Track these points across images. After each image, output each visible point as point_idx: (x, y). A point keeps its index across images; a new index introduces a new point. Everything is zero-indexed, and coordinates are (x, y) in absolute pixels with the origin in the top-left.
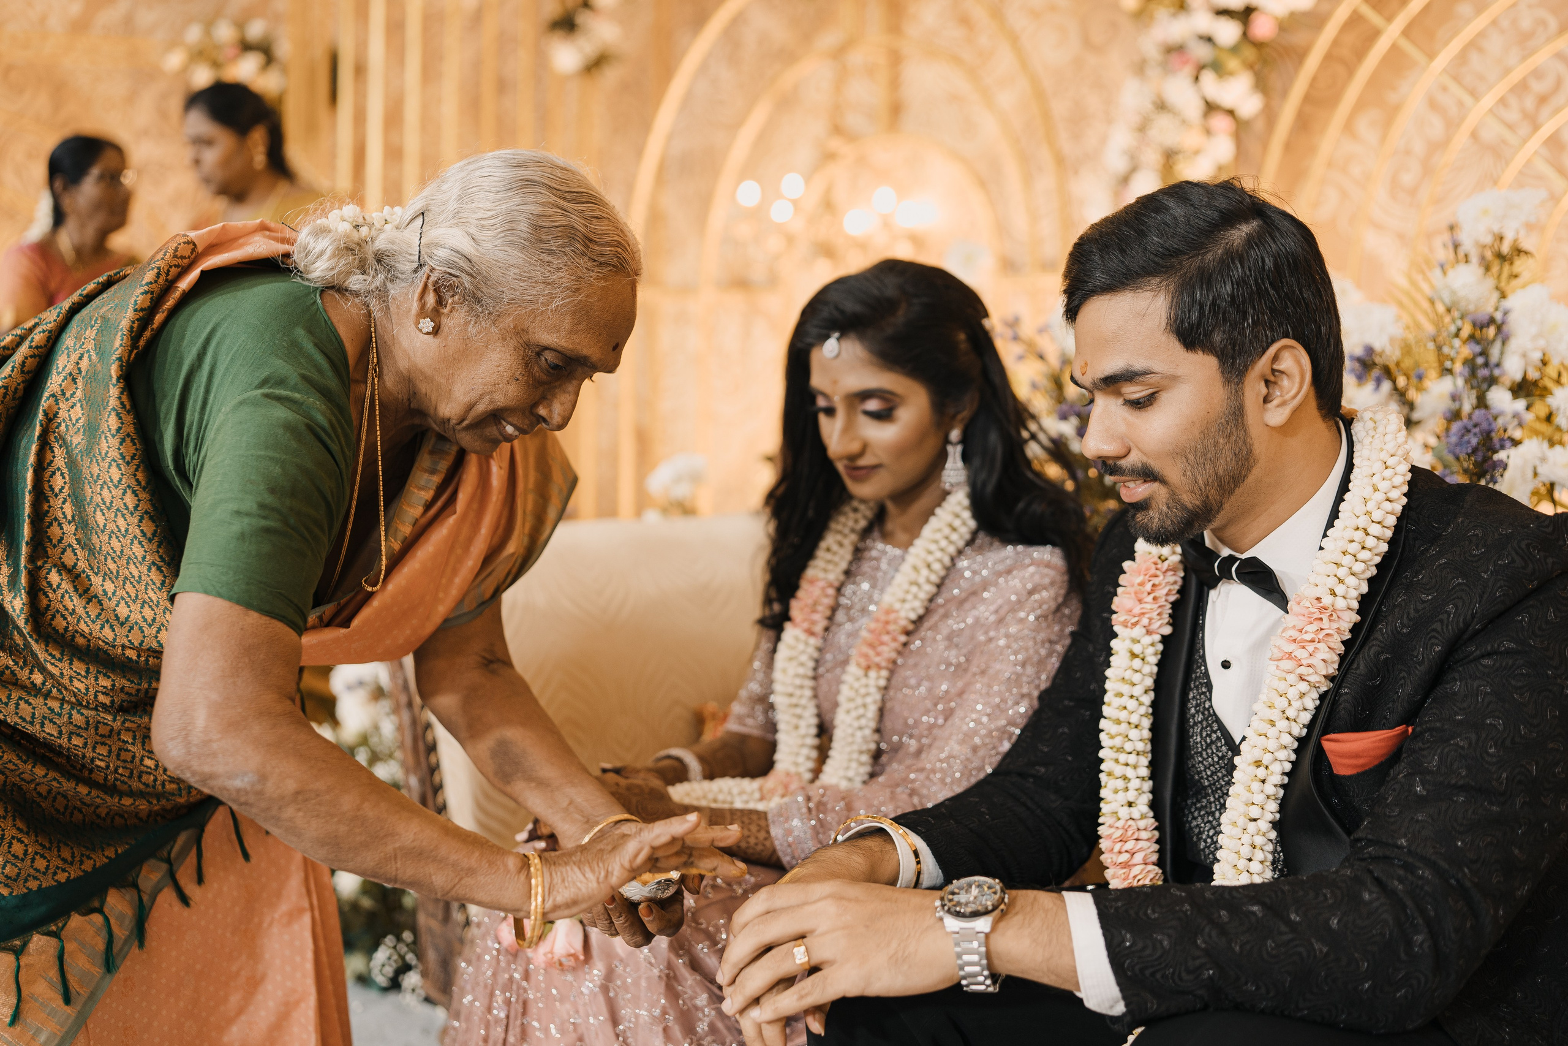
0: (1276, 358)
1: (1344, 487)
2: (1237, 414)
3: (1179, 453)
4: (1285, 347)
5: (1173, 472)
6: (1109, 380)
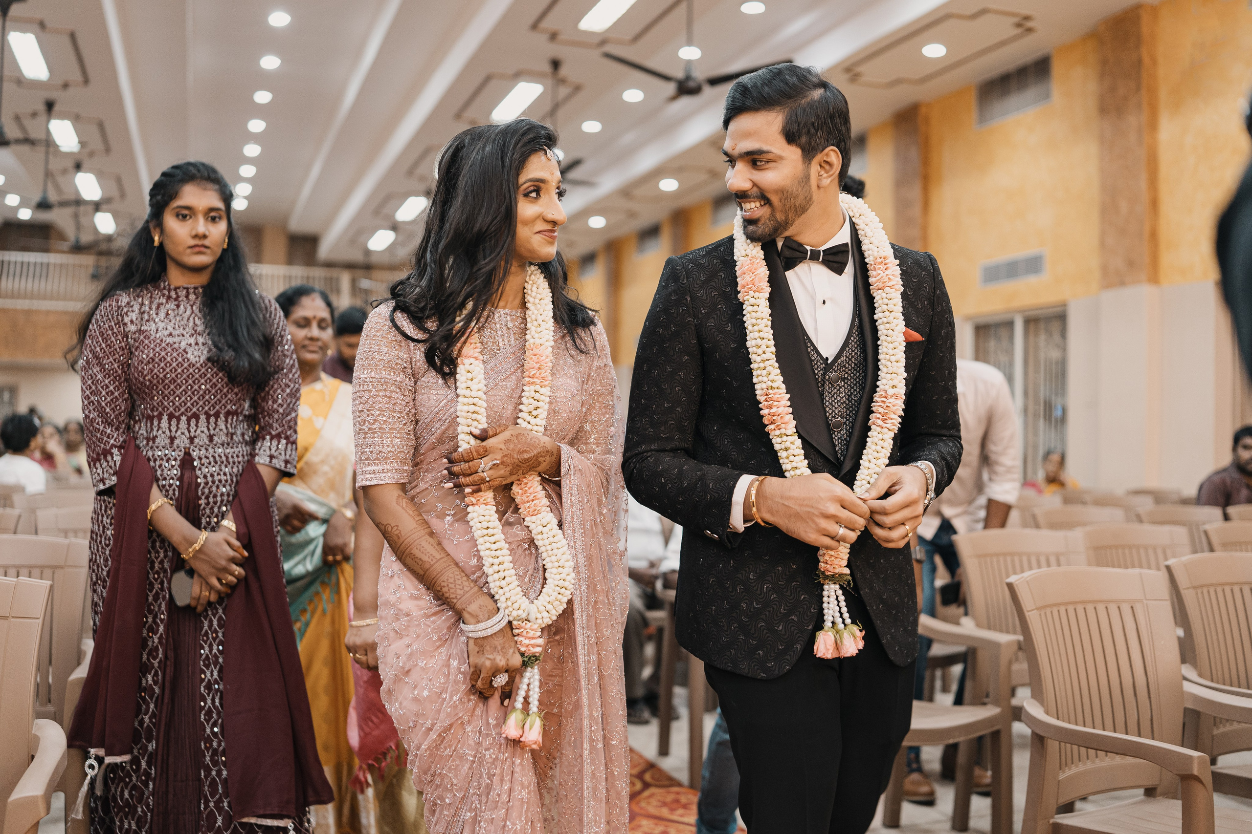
0: (826, 155)
4: (830, 150)
6: (749, 154)
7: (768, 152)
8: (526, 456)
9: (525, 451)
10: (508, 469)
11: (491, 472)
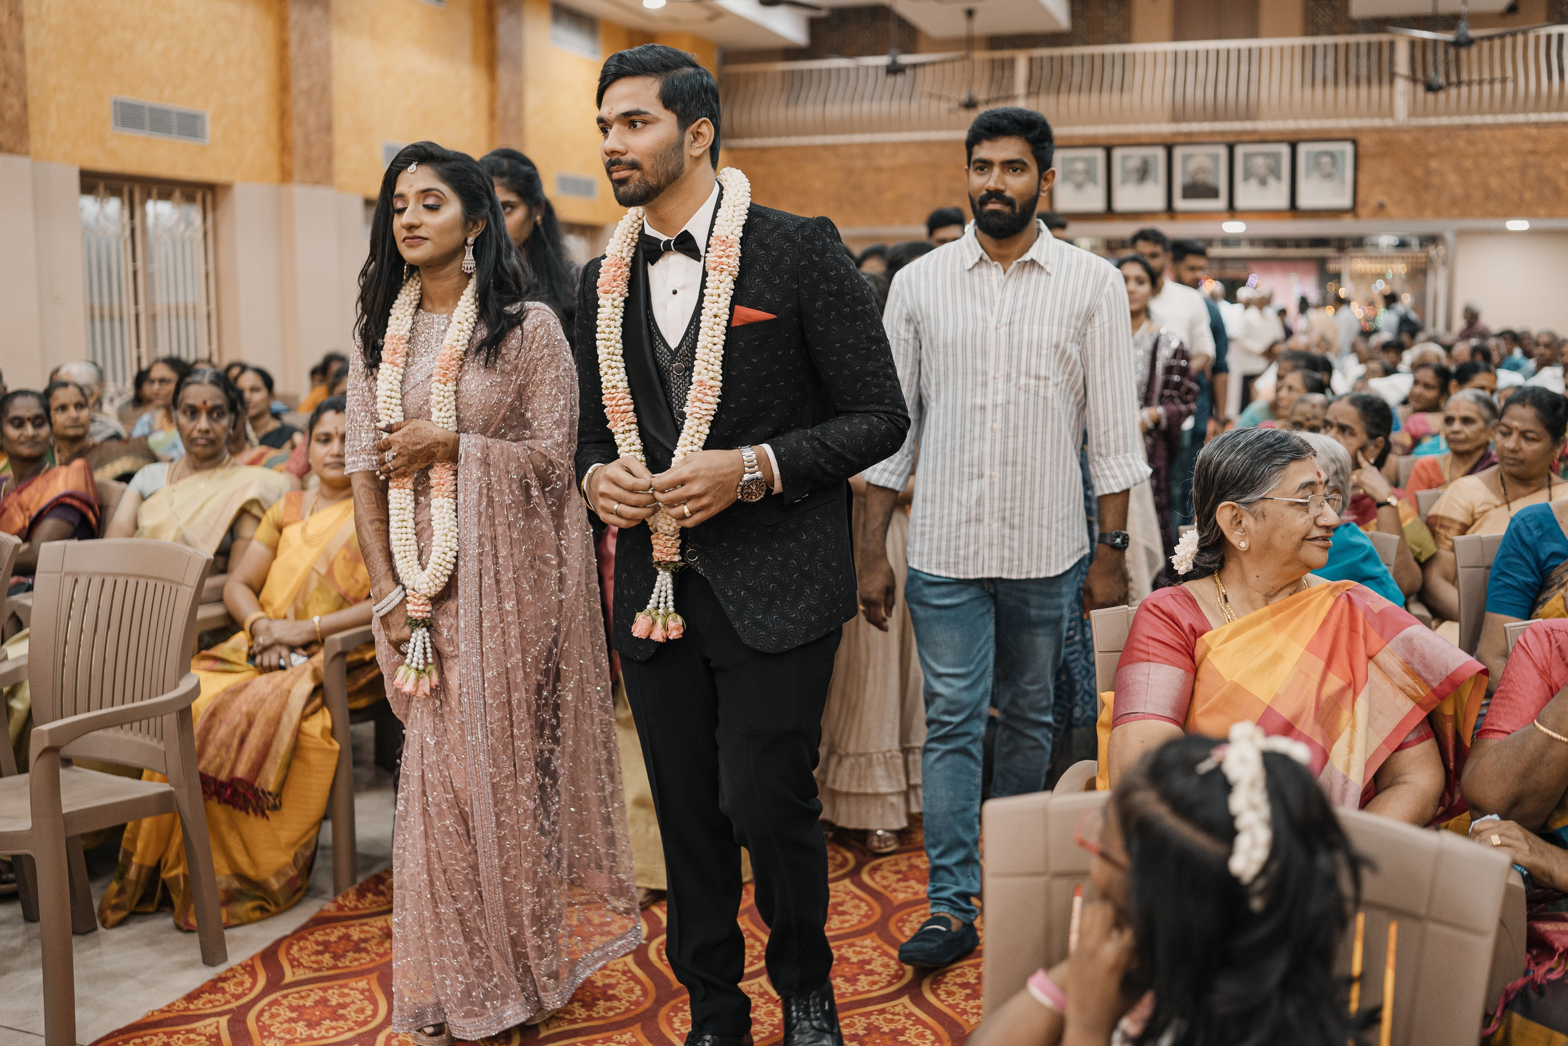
0: (699, 126)
1: (718, 206)
2: (680, 145)
3: (653, 155)
4: (704, 121)
5: (647, 165)
6: (627, 114)
7: (646, 113)
8: (419, 447)
9: (418, 443)
10: (406, 458)
11: (394, 462)
